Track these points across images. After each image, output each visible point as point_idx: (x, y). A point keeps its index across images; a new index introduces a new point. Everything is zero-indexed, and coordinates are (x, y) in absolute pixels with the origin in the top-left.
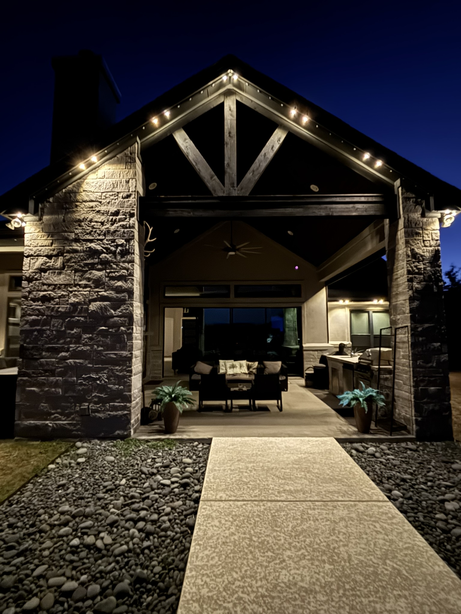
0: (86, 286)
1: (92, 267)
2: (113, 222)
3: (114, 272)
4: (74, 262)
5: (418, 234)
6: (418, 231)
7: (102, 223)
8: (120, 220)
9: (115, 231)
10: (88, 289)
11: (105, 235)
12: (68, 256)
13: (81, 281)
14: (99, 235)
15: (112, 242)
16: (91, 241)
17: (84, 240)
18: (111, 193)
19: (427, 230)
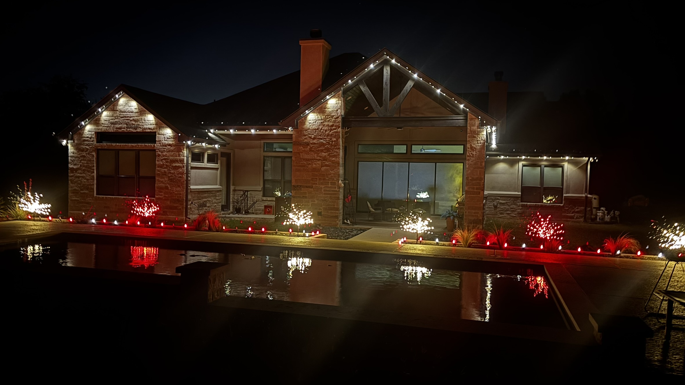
0: (319, 160)
1: (322, 151)
2: (331, 130)
3: (331, 154)
4: (314, 149)
5: (475, 137)
6: (475, 135)
7: (326, 131)
8: (334, 129)
9: (332, 135)
10: (320, 161)
11: (327, 136)
12: (312, 146)
13: (317, 157)
14: (325, 136)
15: (330, 140)
16: (321, 139)
17: (318, 138)
18: (330, 116)
19: (480, 135)
